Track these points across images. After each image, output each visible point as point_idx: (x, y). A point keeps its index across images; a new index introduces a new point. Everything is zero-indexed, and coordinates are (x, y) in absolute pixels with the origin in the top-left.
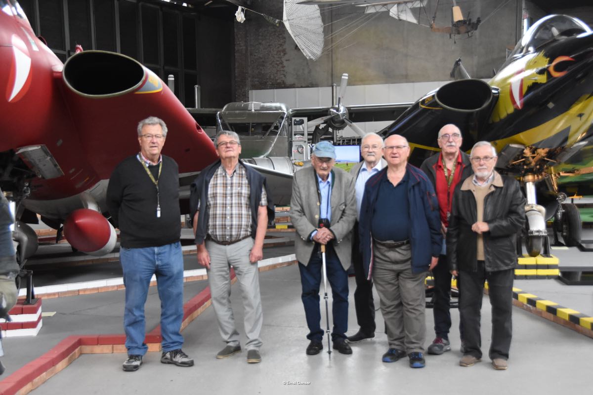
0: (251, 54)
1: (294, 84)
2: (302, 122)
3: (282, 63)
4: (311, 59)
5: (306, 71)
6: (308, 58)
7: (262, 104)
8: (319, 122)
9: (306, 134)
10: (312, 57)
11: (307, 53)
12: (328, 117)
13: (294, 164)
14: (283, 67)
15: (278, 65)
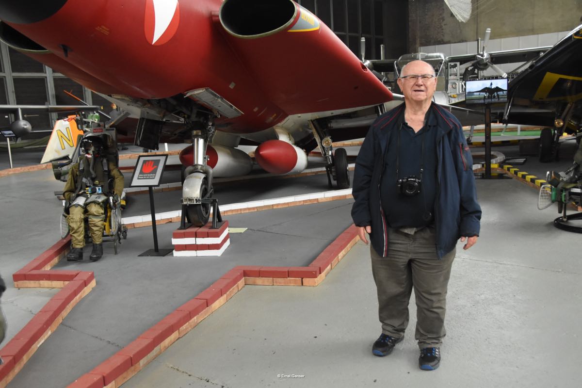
0: (420, 22)
1: (450, 41)
2: (455, 66)
3: (441, 27)
4: (462, 22)
5: (459, 31)
6: (460, 21)
7: (426, 54)
8: (468, 65)
9: (458, 74)
10: (463, 20)
11: (460, 18)
12: (475, 61)
13: (450, 96)
14: (443, 29)
15: (438, 28)
